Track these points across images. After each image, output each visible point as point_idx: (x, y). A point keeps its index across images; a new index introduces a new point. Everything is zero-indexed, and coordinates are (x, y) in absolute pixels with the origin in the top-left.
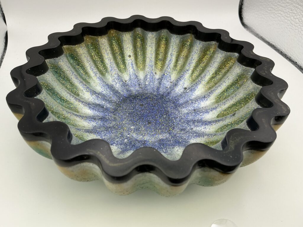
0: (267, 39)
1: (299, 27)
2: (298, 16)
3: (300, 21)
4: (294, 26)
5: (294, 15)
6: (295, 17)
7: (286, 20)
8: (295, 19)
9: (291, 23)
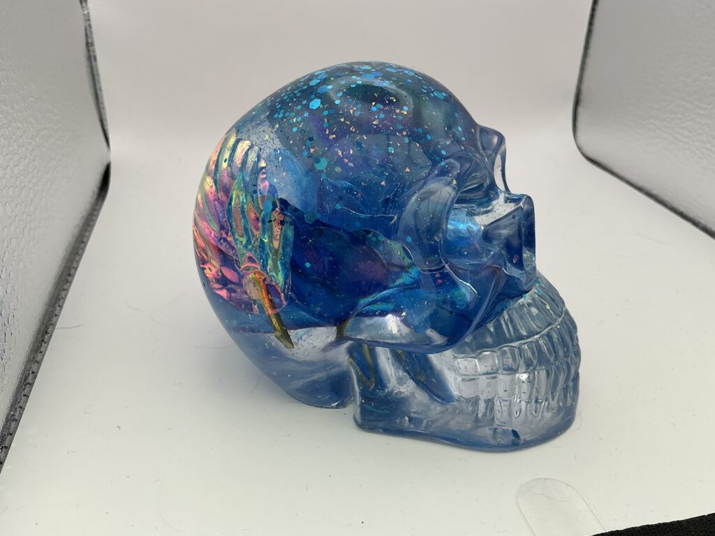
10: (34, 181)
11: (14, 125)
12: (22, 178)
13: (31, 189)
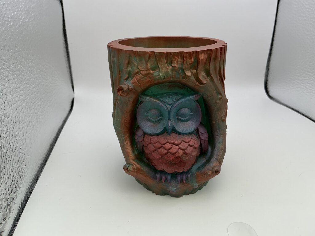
0: (290, 106)
1: (313, 90)
2: (311, 82)
3: (312, 85)
4: (309, 90)
5: (307, 81)
6: (309, 83)
7: (302, 87)
8: (308, 85)
9: (306, 88)
10: (37, 101)
11: (32, 79)
12: (33, 100)
13: (37, 104)
